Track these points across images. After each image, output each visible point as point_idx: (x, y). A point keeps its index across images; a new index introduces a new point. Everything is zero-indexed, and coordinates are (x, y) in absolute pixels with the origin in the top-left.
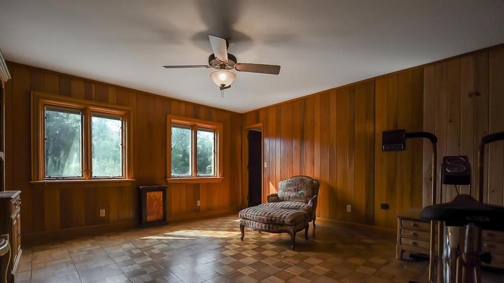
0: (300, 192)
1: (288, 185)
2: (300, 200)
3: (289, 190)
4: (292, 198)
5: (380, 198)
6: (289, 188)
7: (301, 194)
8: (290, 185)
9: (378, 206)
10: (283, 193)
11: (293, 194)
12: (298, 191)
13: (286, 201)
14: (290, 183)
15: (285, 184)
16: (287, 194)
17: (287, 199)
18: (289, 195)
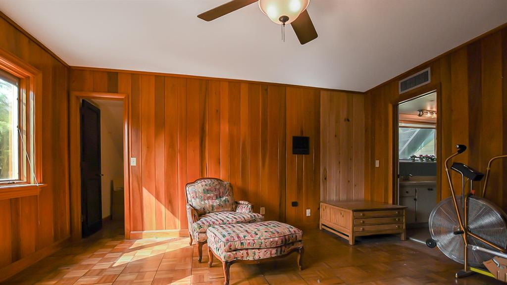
0: (224, 198)
1: (206, 191)
2: (226, 209)
3: (209, 198)
4: (217, 208)
5: (291, 197)
6: (209, 195)
7: (225, 201)
8: (208, 190)
9: (289, 204)
10: (203, 203)
11: (216, 202)
12: (220, 197)
13: (209, 213)
14: (207, 188)
15: (201, 190)
16: (208, 203)
17: (210, 209)
18: (211, 203)
